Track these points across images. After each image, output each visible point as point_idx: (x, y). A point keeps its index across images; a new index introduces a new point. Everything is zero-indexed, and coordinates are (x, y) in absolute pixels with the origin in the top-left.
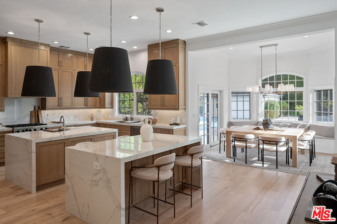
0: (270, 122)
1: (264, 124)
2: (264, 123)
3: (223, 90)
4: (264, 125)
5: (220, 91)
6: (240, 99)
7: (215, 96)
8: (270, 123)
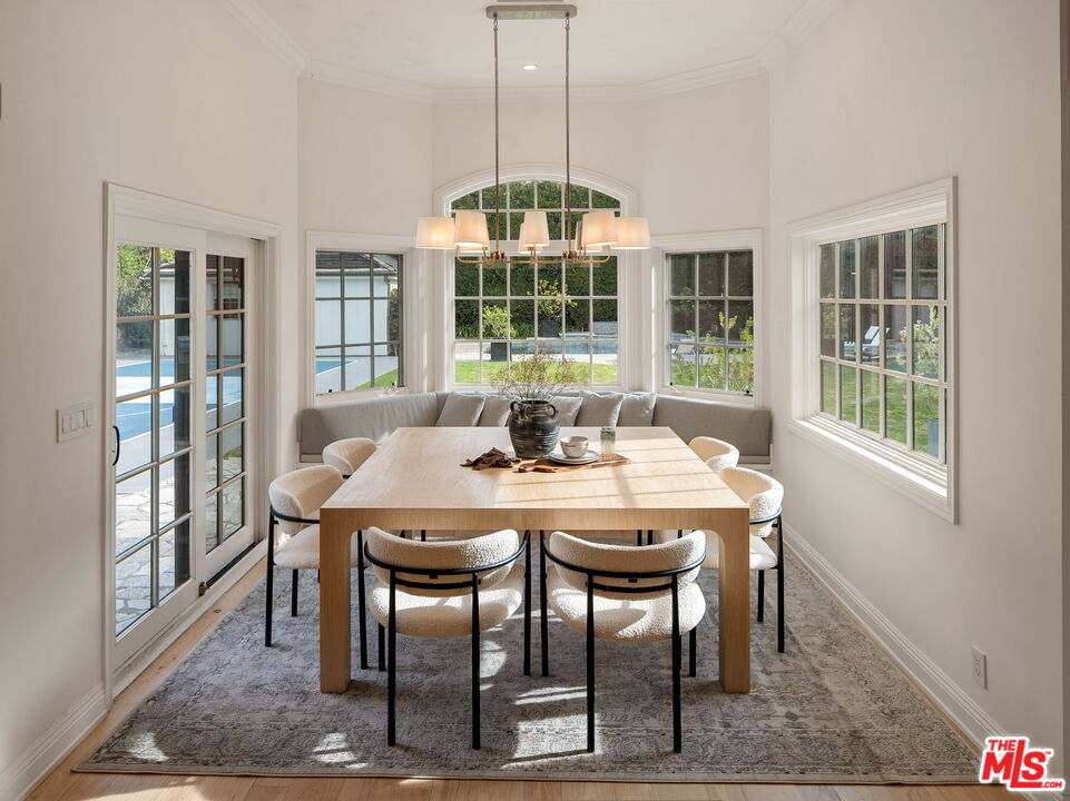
0: (553, 417)
1: (523, 427)
2: (520, 421)
3: (272, 239)
4: (523, 437)
5: (259, 243)
6: (357, 287)
7: (229, 271)
8: (550, 421)
